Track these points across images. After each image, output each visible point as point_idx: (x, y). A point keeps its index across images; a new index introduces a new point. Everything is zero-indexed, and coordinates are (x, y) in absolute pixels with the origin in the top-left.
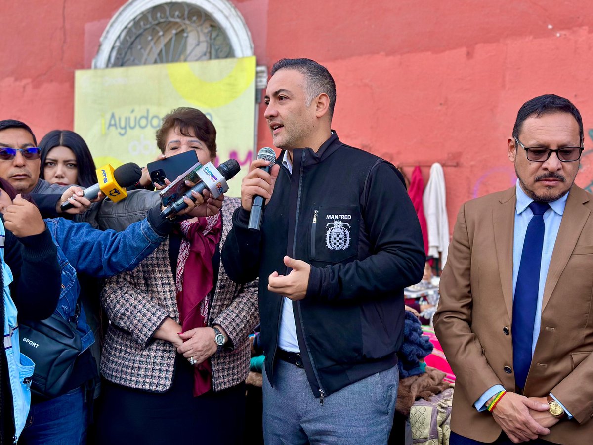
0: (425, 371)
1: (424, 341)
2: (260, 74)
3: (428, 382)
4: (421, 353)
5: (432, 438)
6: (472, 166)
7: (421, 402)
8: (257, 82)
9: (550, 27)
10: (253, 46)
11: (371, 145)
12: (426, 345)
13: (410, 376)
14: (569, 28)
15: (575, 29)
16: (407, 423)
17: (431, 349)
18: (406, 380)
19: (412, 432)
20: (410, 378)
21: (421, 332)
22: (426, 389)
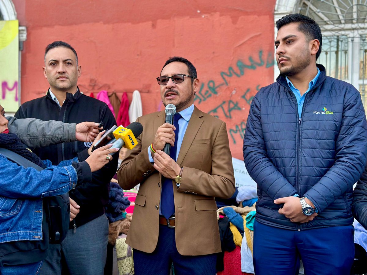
0: (126, 217)
1: (125, 200)
2: (22, 32)
3: (127, 224)
4: (122, 207)
5: (128, 256)
6: (157, 92)
7: (122, 236)
8: (19, 37)
9: (199, 11)
10: (16, 13)
11: (96, 79)
12: (126, 202)
13: (116, 221)
14: (209, 13)
15: (212, 13)
16: (114, 249)
17: (129, 204)
18: (114, 223)
19: (117, 254)
20: (116, 222)
21: (123, 194)
22: (126, 228)
